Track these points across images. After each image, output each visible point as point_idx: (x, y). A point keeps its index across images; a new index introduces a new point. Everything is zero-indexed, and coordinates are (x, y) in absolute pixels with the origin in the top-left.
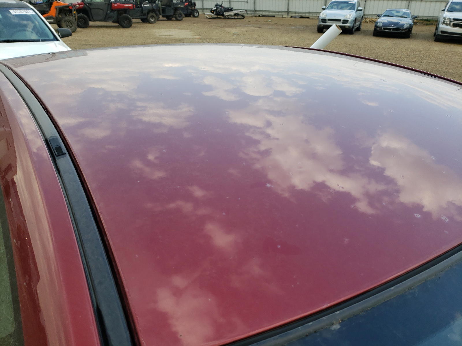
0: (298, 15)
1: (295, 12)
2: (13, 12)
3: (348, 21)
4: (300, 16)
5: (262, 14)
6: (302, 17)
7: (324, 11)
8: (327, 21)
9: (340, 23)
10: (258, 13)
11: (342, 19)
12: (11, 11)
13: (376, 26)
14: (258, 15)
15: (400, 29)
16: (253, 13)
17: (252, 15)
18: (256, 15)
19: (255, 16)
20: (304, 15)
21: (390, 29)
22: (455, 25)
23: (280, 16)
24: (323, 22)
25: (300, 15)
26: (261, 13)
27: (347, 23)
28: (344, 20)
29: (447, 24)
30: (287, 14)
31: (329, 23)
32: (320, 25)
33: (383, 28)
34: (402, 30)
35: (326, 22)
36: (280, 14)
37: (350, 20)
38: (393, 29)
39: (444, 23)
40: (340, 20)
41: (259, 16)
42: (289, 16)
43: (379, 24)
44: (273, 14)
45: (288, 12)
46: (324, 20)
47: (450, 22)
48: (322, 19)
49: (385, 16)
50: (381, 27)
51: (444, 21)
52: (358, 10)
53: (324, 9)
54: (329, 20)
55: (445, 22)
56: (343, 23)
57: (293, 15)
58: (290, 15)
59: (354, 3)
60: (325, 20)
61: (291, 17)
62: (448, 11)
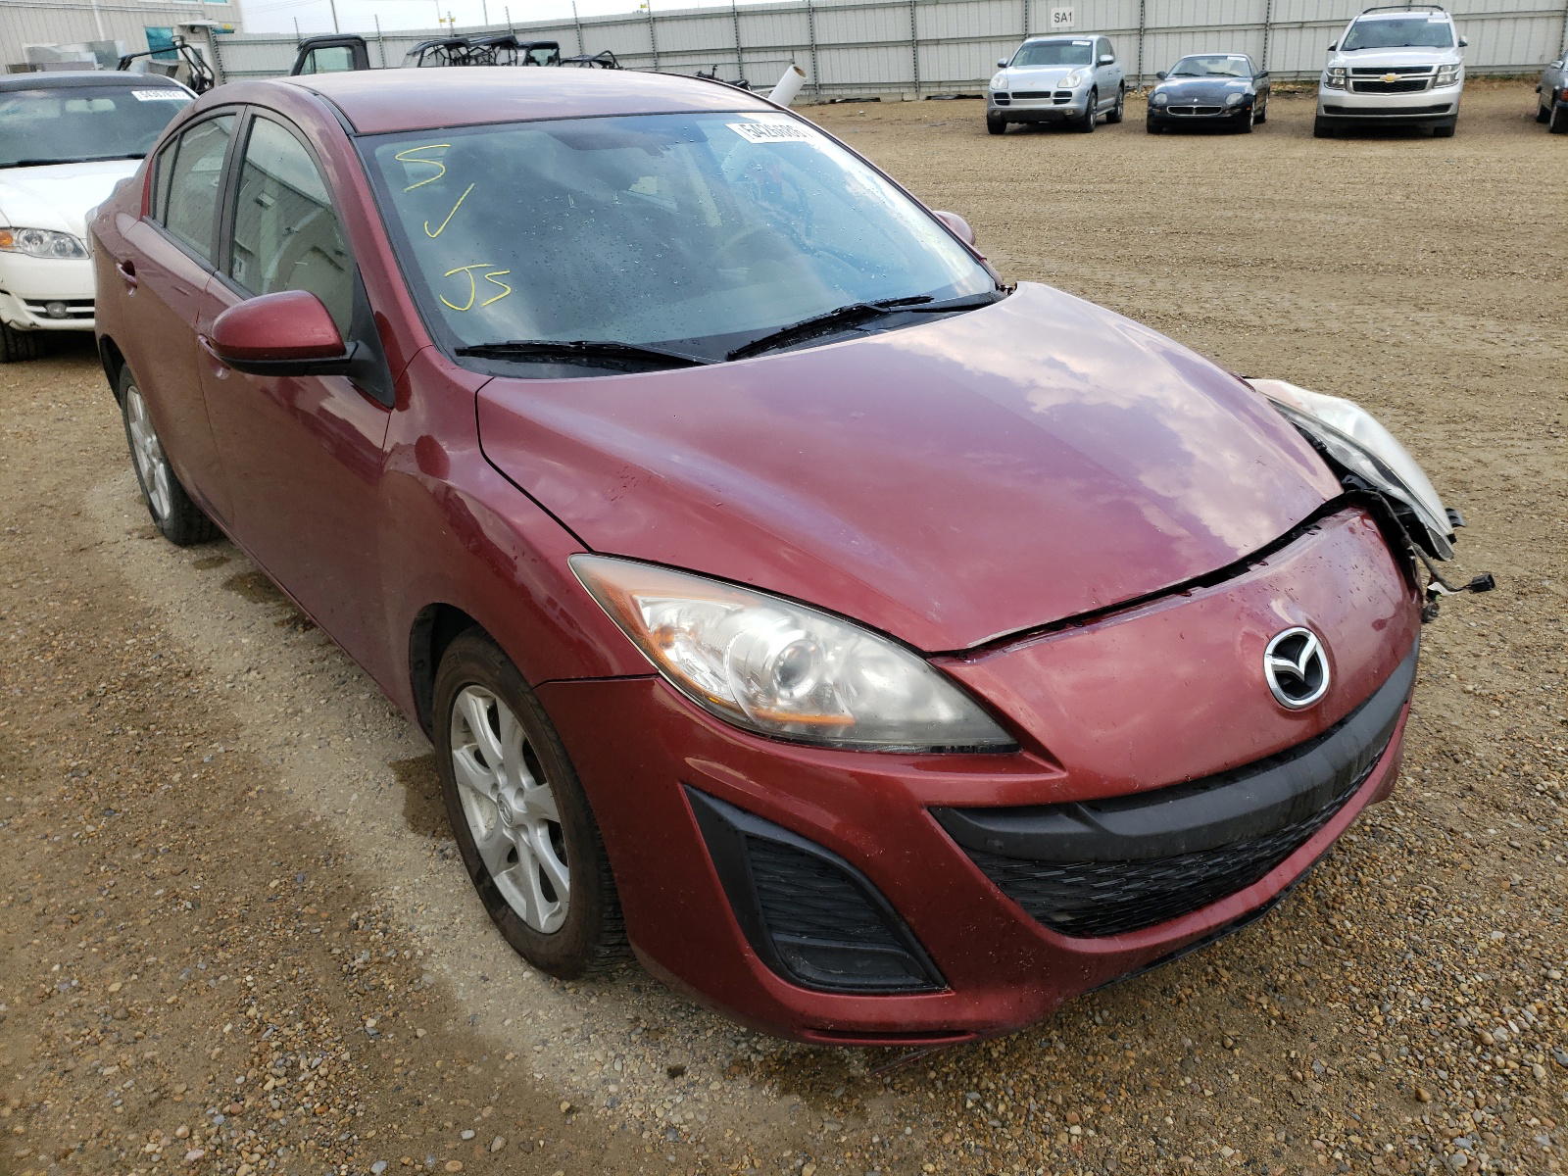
0: (947, 89)
1: (940, 83)
2: (140, 96)
3: (1069, 94)
4: (955, 95)
5: (840, 96)
6: (961, 97)
7: (1003, 71)
8: (1011, 98)
9: (1049, 102)
10: (826, 92)
11: (1053, 89)
12: (136, 94)
13: (1152, 105)
14: (827, 100)
15: (1218, 109)
16: (813, 92)
17: (812, 100)
18: (822, 99)
19: (820, 104)
20: (964, 90)
21: (1190, 110)
22: (1361, 87)
23: (893, 98)
24: (998, 103)
25: (955, 90)
26: (838, 92)
27: (1067, 101)
28: (1058, 94)
29: (1337, 86)
30: (913, 90)
31: (1018, 103)
32: (994, 111)
33: (1171, 109)
34: (1224, 112)
35: (1008, 103)
36: (893, 91)
37: (1074, 91)
38: (1199, 110)
39: (1330, 84)
40: (1046, 94)
41: (833, 102)
42: (923, 97)
43: (1157, 98)
44: (875, 93)
45: (917, 85)
46: (1002, 97)
47: (1347, 78)
48: (997, 95)
49: (1178, 75)
50: (1165, 106)
51: (1330, 79)
52: (1100, 64)
53: (1002, 66)
54: (1016, 95)
55: (1334, 81)
56: (1056, 102)
57: (934, 91)
58: (925, 91)
59: (1088, 44)
60: (1005, 95)
61: (929, 98)
62: (1343, 49)
